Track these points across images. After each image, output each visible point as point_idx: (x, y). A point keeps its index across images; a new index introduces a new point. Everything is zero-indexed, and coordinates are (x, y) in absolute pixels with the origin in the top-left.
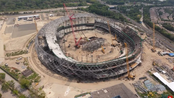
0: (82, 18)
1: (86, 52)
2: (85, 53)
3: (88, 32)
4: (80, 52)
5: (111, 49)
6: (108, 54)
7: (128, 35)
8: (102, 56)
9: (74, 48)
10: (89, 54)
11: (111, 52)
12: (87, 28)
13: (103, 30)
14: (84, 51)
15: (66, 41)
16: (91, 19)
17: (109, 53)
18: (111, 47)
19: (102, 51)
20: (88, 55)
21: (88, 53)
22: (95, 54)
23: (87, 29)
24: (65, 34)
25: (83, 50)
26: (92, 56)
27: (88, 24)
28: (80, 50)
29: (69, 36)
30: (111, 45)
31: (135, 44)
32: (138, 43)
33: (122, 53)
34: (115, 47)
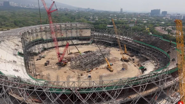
0: (73, 30)
1: (79, 71)
2: (76, 72)
3: (82, 47)
4: (65, 72)
5: (123, 65)
6: (119, 72)
7: (146, 43)
8: (109, 75)
9: (56, 67)
10: (84, 74)
11: (123, 69)
12: (80, 42)
13: (104, 44)
14: (74, 70)
15: (44, 58)
16: (86, 32)
17: (120, 70)
18: (121, 63)
19: (108, 68)
20: (82, 75)
21: (82, 72)
22: (94, 73)
23: (79, 44)
24: (45, 49)
25: (73, 68)
26: (90, 76)
27: (82, 37)
28: (66, 68)
29: (50, 51)
30: (122, 60)
31: (166, 53)
32: (171, 50)
33: (143, 70)
34: (129, 63)
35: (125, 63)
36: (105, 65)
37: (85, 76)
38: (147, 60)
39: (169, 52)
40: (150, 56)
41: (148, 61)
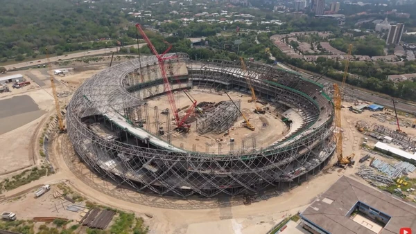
1: (212, 135)
4: (197, 140)
5: (261, 119)
6: (262, 130)
7: (282, 84)
8: (253, 136)
9: (178, 134)
10: (222, 138)
11: (264, 125)
12: (176, 86)
14: (206, 135)
16: (178, 66)
17: (262, 127)
18: (257, 116)
19: (246, 127)
21: (218, 136)
22: (234, 135)
25: (202, 132)
26: (233, 141)
27: (174, 77)
28: (196, 135)
30: (255, 112)
31: (311, 98)
32: (316, 94)
33: (288, 123)
34: (266, 114)
35: (261, 115)
36: (239, 123)
37: (226, 140)
38: (288, 108)
39: (314, 98)
40: (292, 104)
41: (290, 110)
